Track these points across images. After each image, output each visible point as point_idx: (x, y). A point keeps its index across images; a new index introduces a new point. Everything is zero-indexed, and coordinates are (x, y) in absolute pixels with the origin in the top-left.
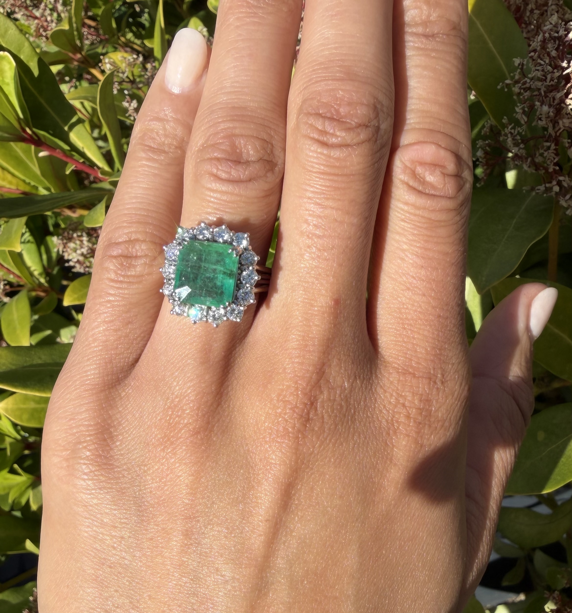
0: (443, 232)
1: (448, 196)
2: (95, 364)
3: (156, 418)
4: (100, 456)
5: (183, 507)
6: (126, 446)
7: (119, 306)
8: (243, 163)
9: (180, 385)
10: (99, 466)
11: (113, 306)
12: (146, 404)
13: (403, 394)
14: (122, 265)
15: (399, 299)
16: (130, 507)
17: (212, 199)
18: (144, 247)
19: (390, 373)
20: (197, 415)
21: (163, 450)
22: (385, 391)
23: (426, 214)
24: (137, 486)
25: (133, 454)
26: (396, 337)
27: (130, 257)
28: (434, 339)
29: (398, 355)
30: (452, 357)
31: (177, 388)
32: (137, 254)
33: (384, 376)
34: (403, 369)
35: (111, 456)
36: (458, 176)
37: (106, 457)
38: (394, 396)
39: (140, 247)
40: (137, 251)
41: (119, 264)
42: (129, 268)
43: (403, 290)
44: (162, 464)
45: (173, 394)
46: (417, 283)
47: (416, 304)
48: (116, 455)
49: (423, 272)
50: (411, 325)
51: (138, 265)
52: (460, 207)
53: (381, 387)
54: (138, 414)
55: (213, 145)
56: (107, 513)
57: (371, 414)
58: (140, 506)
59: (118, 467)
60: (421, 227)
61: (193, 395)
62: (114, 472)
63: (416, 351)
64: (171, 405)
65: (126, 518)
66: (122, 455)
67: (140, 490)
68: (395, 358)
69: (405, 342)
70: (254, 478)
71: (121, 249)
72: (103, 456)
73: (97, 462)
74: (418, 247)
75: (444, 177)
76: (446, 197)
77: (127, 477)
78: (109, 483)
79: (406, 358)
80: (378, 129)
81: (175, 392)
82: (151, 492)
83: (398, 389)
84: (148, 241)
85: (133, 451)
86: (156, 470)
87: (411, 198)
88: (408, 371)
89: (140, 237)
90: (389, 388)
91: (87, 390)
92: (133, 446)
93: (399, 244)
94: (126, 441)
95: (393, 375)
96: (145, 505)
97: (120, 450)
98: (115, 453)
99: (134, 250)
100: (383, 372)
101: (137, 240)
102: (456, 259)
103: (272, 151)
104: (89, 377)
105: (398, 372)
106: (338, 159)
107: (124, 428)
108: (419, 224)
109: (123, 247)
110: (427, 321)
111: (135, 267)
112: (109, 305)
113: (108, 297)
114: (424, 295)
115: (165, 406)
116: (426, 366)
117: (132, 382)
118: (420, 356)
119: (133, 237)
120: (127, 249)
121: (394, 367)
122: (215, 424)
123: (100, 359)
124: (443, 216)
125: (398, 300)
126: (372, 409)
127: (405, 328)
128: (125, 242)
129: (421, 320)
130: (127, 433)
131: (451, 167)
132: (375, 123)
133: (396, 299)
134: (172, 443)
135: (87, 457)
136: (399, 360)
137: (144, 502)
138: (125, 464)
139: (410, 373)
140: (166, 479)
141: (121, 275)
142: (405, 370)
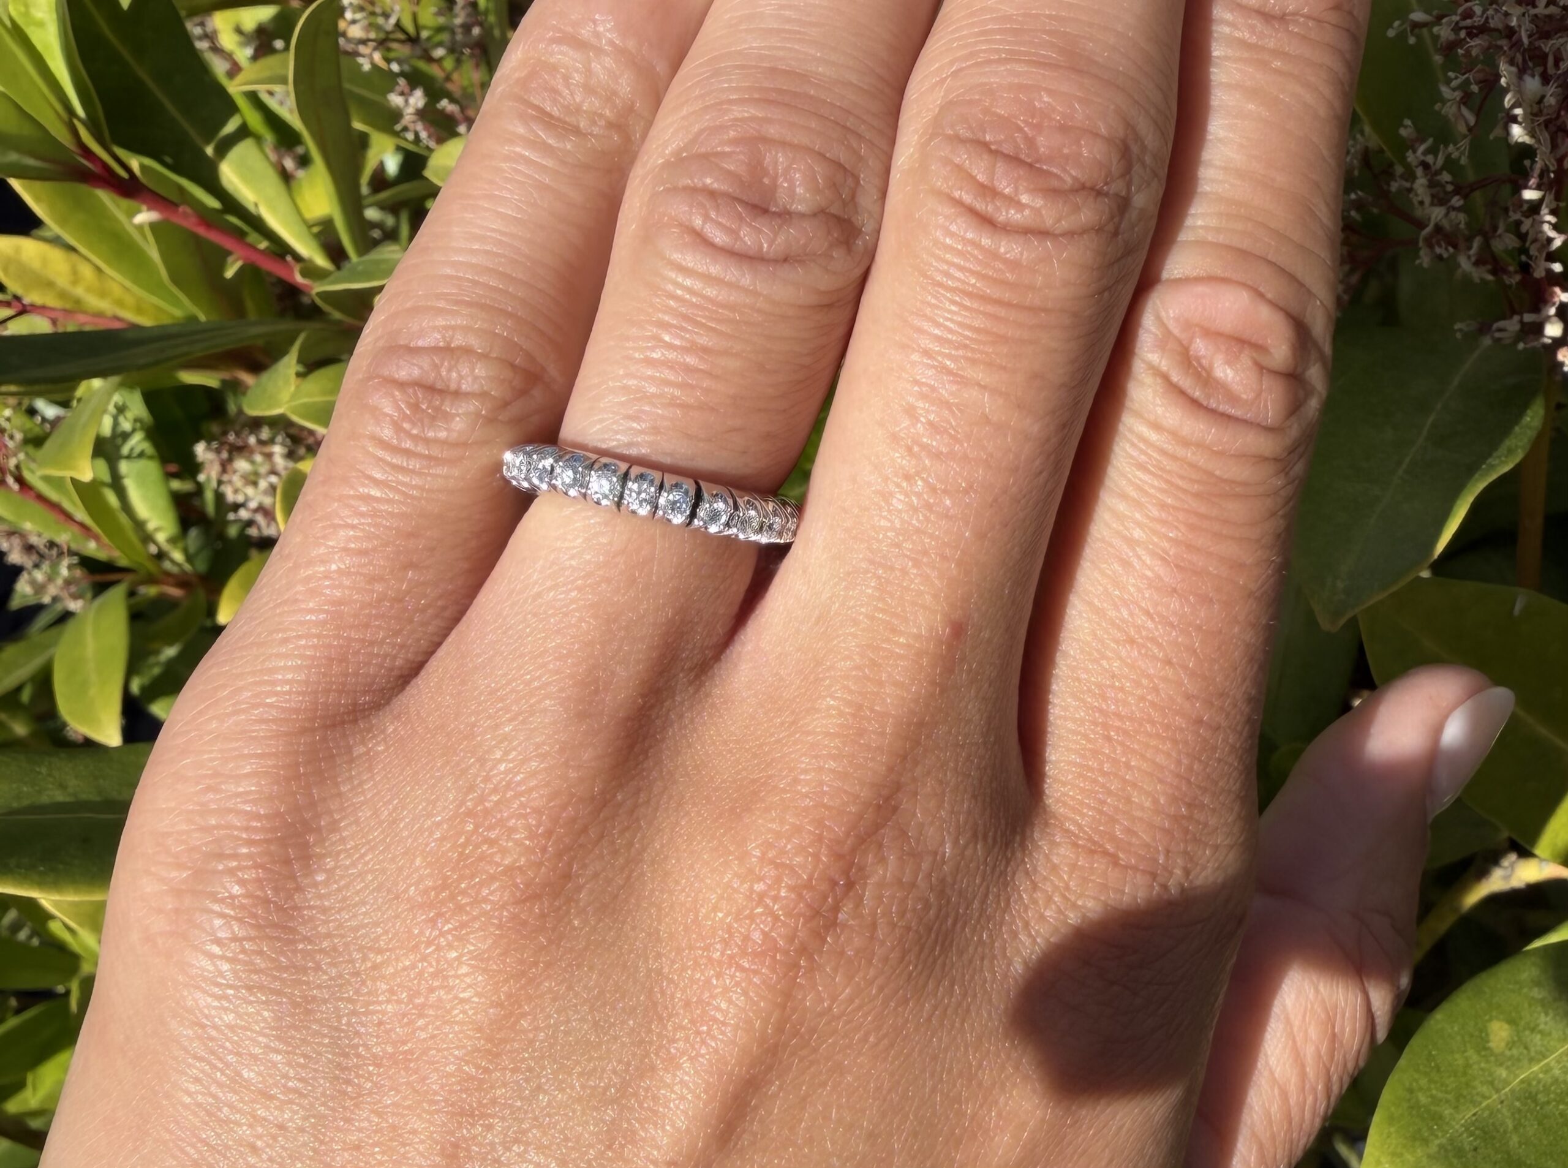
0: (1237, 510)
1: (1264, 424)
2: (302, 657)
3: (431, 834)
4: (267, 901)
5: (459, 1083)
6: (339, 890)
7: (392, 515)
8: (774, 213)
9: (512, 761)
10: (258, 927)
11: (375, 514)
12: (412, 790)
13: (1080, 903)
14: (415, 407)
15: (1104, 663)
16: (320, 1054)
17: (679, 292)
18: (480, 370)
19: (1053, 844)
20: (544, 850)
21: (433, 921)
22: (1035, 887)
23: (1201, 460)
24: (349, 1000)
25: (355, 916)
26: (1083, 757)
27: (443, 392)
28: (1178, 776)
29: (1082, 803)
30: (1217, 828)
31: (502, 767)
32: (459, 387)
33: (1039, 847)
34: (1090, 839)
35: (295, 908)
36: (1294, 378)
37: (280, 909)
38: (1055, 903)
39: (473, 370)
40: (461, 377)
41: (410, 405)
42: (433, 418)
43: (1117, 642)
44: (424, 959)
45: (487, 779)
46: (1157, 629)
47: (1145, 682)
48: (310, 908)
49: (1175, 604)
50: (1126, 732)
51: (458, 415)
52: (1290, 453)
53: (1027, 873)
54: (386, 813)
55: (705, 156)
56: (255, 1057)
57: (990, 936)
58: (346, 1055)
59: (307, 940)
60: (1185, 491)
61: (542, 796)
62: (295, 952)
63: (1128, 800)
64: (476, 805)
65: (301, 1080)
66: (324, 910)
67: (354, 1013)
68: (1073, 809)
69: (1105, 774)
70: (661, 1047)
71: (421, 368)
72: (275, 903)
73: (254, 916)
74: (1170, 540)
75: (1262, 374)
76: (1259, 425)
77: (325, 973)
78: (275, 978)
79: (1101, 812)
80: (1123, 204)
81: (495, 775)
82: (380, 1023)
83: (1067, 888)
84: (496, 358)
85: (356, 905)
86: (405, 969)
87: (1172, 415)
88: (1101, 846)
89: (474, 342)
90: (1045, 879)
91: (265, 721)
92: (357, 893)
93: (1123, 525)
94: (342, 877)
95: (1062, 851)
96: (358, 1056)
97: (321, 897)
98: (309, 901)
99: (454, 375)
100: (1036, 835)
101: (467, 351)
102: (1260, 582)
103: (853, 197)
104: (279, 689)
105: (1075, 845)
106: (1014, 265)
107: (343, 840)
108: (1180, 483)
109: (425, 362)
110: (1167, 727)
111: (447, 417)
112: (364, 509)
113: (364, 485)
114: (1168, 662)
115: (459, 806)
116: (1148, 840)
117: (390, 724)
118: (1139, 814)
119: (459, 340)
120: (436, 367)
121: (1067, 831)
122: (586, 883)
123: (314, 647)
124: (1241, 472)
125: (1101, 665)
126: (994, 925)
127: (1109, 739)
128: (436, 350)
129: (1153, 723)
130: (349, 856)
131: (1280, 351)
132: (1118, 187)
133: (1095, 661)
134: (460, 909)
135: (232, 897)
136: (1083, 815)
137: (356, 1046)
138: (329, 935)
139: (1106, 853)
140: (427, 998)
141: (408, 434)
142: (1094, 843)
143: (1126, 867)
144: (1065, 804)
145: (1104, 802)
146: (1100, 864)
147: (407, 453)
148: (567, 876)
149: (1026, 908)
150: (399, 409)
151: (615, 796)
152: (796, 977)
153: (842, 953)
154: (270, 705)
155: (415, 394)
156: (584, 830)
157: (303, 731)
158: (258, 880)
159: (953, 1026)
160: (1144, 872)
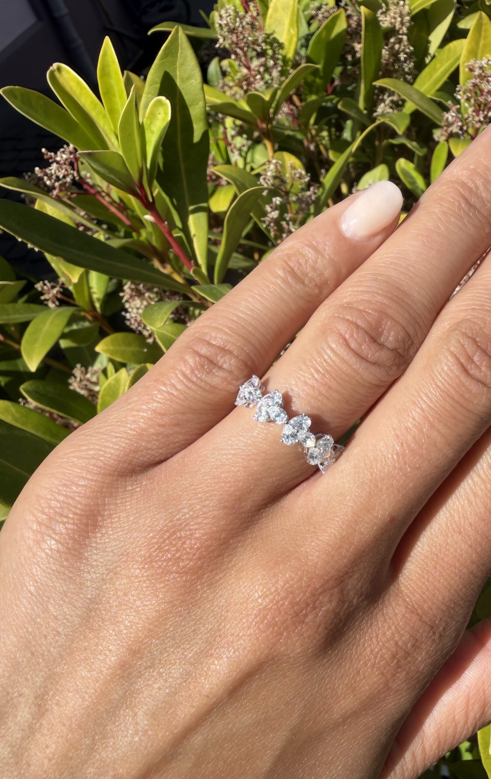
2: (120, 446)
8: (379, 343)
32: (223, 365)
39: (230, 361)
40: (225, 362)
41: (200, 364)
42: (208, 373)
46: (472, 532)
47: (459, 551)
49: (482, 525)
51: (218, 376)
55: (360, 311)
71: (210, 352)
83: (399, 625)
84: (241, 359)
89: (235, 350)
90: (391, 619)
95: (401, 608)
99: (222, 360)
101: (230, 352)
106: (469, 391)
109: (213, 350)
111: (214, 375)
113: (171, 388)
116: (435, 613)
117: (145, 481)
118: (436, 602)
119: (229, 347)
120: (216, 355)
123: (127, 444)
128: (218, 347)
135: (61, 534)
141: (196, 375)
142: (415, 609)
143: (424, 622)
144: (408, 589)
145: (424, 593)
146: (415, 618)
147: (193, 382)
148: (201, 568)
149: (379, 629)
150: (196, 365)
151: (229, 541)
152: (280, 639)
153: (302, 635)
154: (101, 460)
155: (205, 361)
156: (213, 551)
157: (110, 475)
158: (74, 530)
159: (333, 669)
160: (429, 626)
